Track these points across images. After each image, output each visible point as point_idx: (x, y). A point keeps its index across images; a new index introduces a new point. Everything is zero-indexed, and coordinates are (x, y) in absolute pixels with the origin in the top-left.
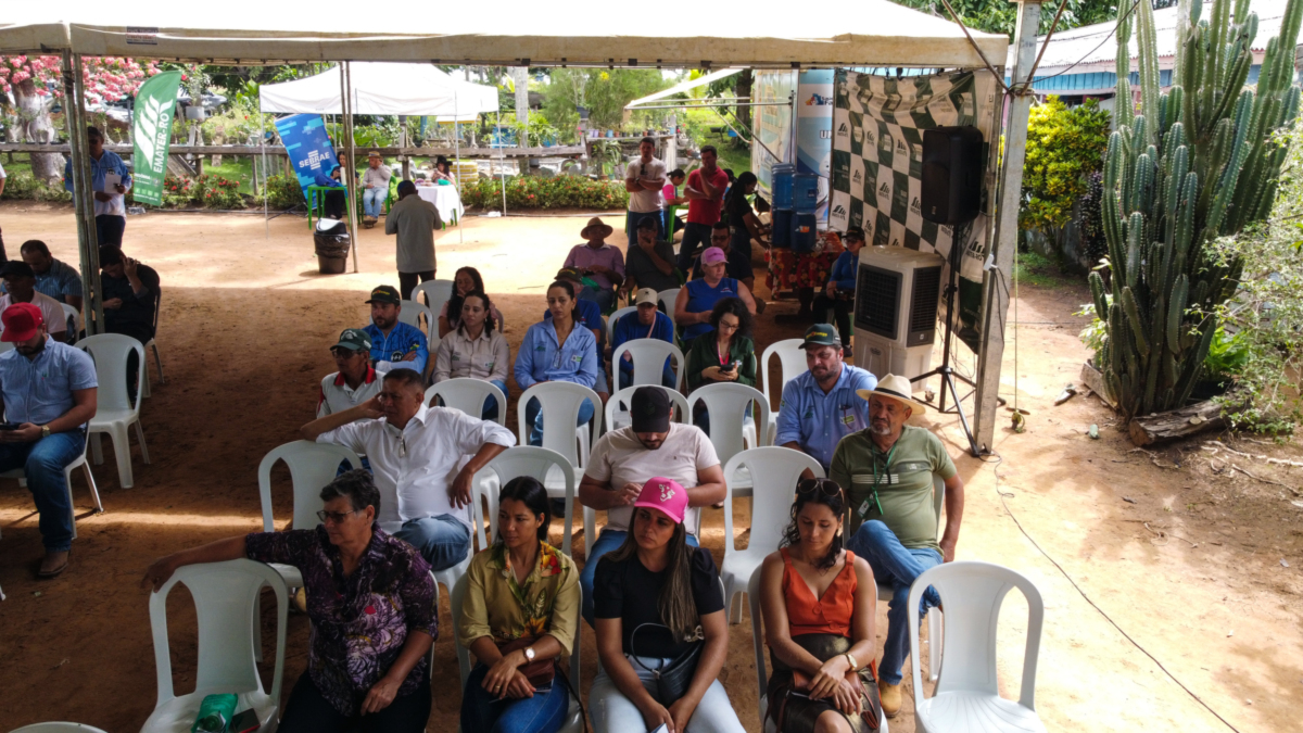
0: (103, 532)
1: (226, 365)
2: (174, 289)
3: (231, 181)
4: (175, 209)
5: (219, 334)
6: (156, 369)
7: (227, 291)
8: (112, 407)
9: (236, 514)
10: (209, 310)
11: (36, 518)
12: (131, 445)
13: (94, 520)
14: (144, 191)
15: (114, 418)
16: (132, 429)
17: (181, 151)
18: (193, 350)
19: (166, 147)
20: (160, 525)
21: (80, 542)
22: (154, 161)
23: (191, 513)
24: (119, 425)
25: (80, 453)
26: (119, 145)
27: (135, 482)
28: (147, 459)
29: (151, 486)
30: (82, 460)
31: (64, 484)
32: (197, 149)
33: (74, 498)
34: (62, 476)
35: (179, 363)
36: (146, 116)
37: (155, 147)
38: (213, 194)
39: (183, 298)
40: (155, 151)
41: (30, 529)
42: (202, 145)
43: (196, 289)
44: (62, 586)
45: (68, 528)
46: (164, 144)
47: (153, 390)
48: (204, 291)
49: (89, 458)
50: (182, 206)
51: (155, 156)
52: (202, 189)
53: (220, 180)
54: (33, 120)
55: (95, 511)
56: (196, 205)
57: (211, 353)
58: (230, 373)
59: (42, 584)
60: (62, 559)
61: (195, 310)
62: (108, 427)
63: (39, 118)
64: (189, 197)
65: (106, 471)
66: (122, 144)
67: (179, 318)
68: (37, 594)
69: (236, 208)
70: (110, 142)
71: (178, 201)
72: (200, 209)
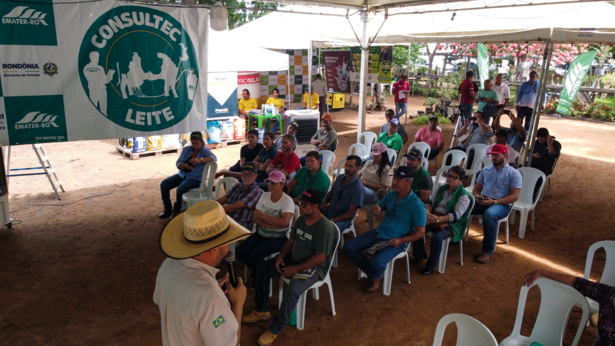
0: (506, 253)
1: (582, 196)
2: (565, 155)
3: (610, 107)
4: (575, 118)
5: (583, 180)
6: (547, 189)
7: (592, 161)
8: (524, 201)
9: (568, 268)
10: (581, 168)
11: (482, 238)
12: (528, 220)
13: (504, 246)
14: (562, 108)
15: (524, 205)
16: (530, 212)
17: (587, 90)
18: (567, 185)
19: (578, 87)
20: (531, 259)
21: (496, 253)
22: (571, 94)
23: (547, 259)
24: (525, 209)
25: (506, 216)
26: (557, 85)
27: (525, 236)
28: (533, 228)
29: (532, 241)
30: (506, 219)
31: (496, 226)
32: (595, 90)
33: (499, 235)
34: (496, 223)
35: (559, 189)
36: (574, 72)
37: (573, 87)
38: (597, 113)
39: (568, 160)
40: (573, 89)
41: (478, 241)
42: (598, 87)
43: (576, 157)
44: (484, 269)
45: (493, 245)
46: (578, 86)
47: (544, 199)
48: (580, 159)
49: (509, 219)
50: (580, 116)
51: (572, 92)
52: (592, 110)
53: (603, 106)
54: (522, 72)
55: (505, 243)
56: (587, 117)
57: (576, 188)
58: (583, 200)
59: (477, 265)
60: (487, 258)
61: (573, 167)
62: (521, 209)
63: (525, 72)
64: (584, 113)
65: (514, 228)
66: (558, 85)
67: (564, 169)
68: (474, 268)
69: (608, 121)
70: (553, 83)
71: (578, 114)
72: (589, 119)
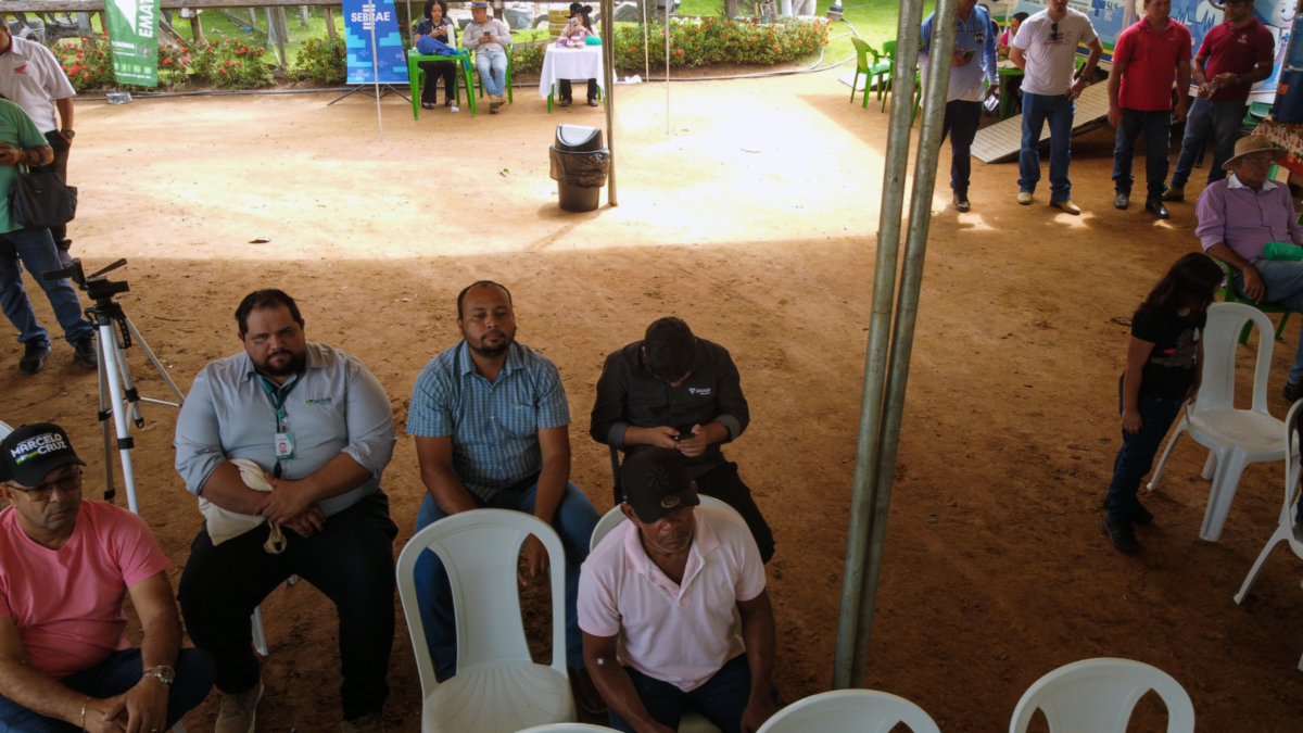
3: (253, 48)
14: (129, 68)
22: (138, 21)
38: (225, 67)
40: (138, 4)
50: (180, 86)
51: (140, 13)
52: (209, 61)
56: (199, 84)
64: (190, 71)
69: (261, 87)
71: (173, 79)
72: (208, 90)
